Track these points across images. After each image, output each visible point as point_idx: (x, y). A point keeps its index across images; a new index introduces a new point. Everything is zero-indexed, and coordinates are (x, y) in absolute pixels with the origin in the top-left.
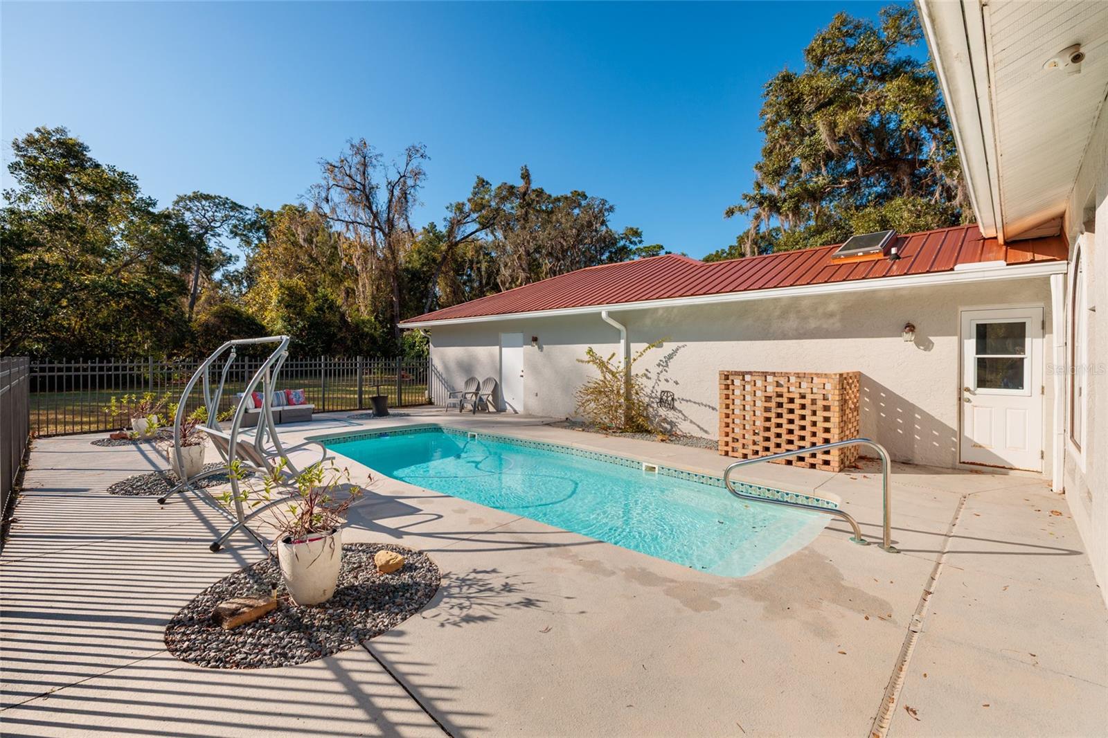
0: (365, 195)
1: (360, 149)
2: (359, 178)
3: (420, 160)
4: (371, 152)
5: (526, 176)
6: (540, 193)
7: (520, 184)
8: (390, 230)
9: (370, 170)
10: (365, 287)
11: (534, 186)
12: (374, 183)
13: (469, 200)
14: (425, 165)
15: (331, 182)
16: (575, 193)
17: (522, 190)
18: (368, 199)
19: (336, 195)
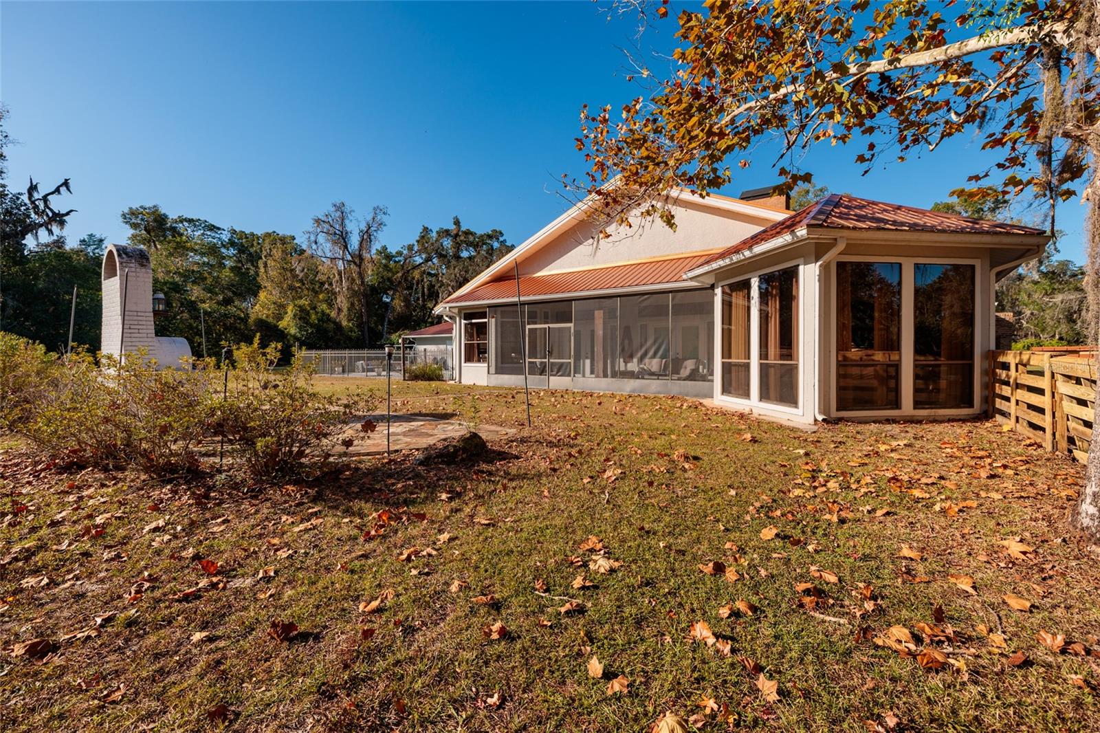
0: (342, 238)
1: (340, 208)
2: (337, 227)
3: (383, 216)
4: (347, 209)
5: (457, 223)
6: (467, 233)
7: (452, 227)
8: (361, 263)
9: (347, 222)
10: (342, 302)
11: (463, 229)
12: (348, 230)
13: (418, 241)
14: (385, 219)
15: (319, 230)
16: (494, 231)
17: (455, 232)
18: (344, 239)
19: (321, 238)
